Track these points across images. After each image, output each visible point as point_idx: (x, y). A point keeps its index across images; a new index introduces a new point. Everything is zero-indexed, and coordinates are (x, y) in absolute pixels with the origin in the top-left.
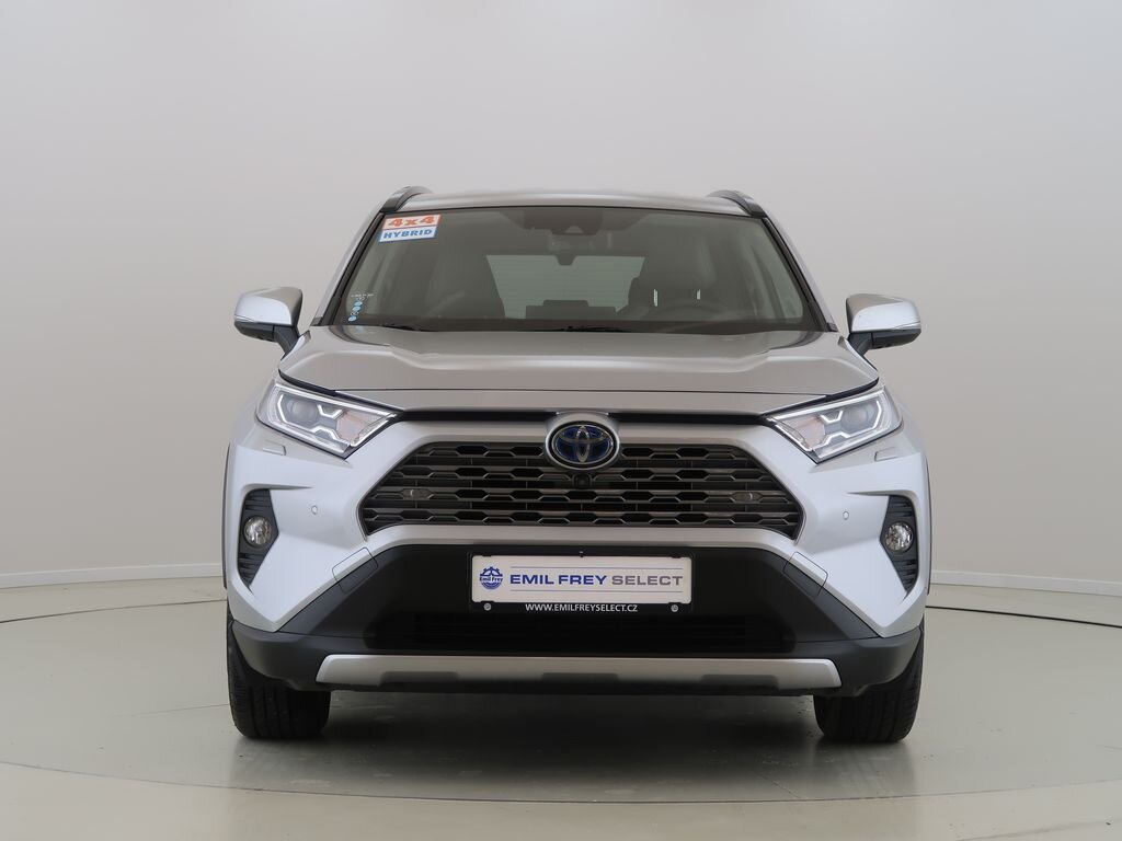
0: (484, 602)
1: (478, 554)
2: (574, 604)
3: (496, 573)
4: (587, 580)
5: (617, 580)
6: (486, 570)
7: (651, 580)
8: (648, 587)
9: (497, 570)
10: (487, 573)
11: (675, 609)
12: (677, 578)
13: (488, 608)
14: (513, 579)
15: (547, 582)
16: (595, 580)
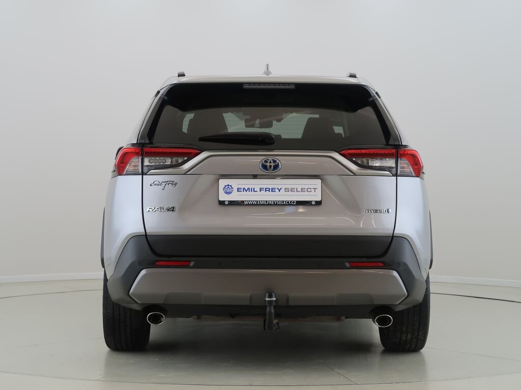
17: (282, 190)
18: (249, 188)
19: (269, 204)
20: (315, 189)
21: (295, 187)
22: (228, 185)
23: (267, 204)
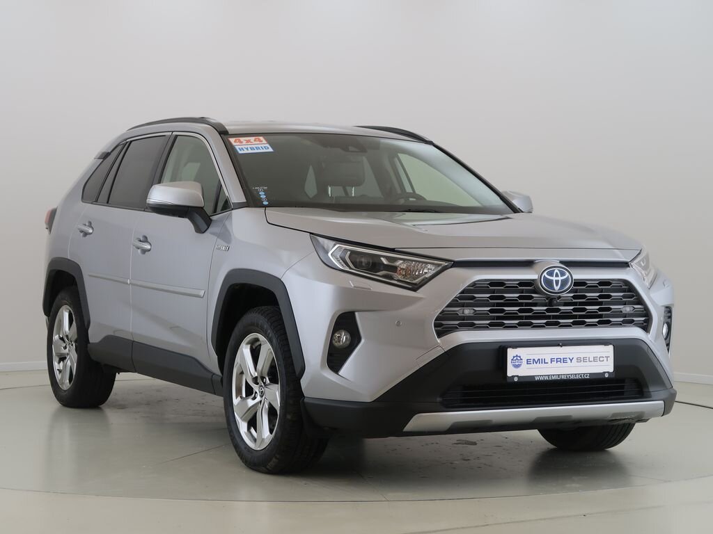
0: (513, 377)
1: (510, 347)
2: (559, 375)
3: (519, 358)
4: (564, 360)
5: (579, 360)
6: (514, 357)
7: (595, 359)
8: (593, 363)
9: (520, 357)
10: (515, 358)
11: (607, 375)
12: (607, 357)
13: (516, 379)
14: (528, 362)
15: (545, 363)
16: (569, 361)
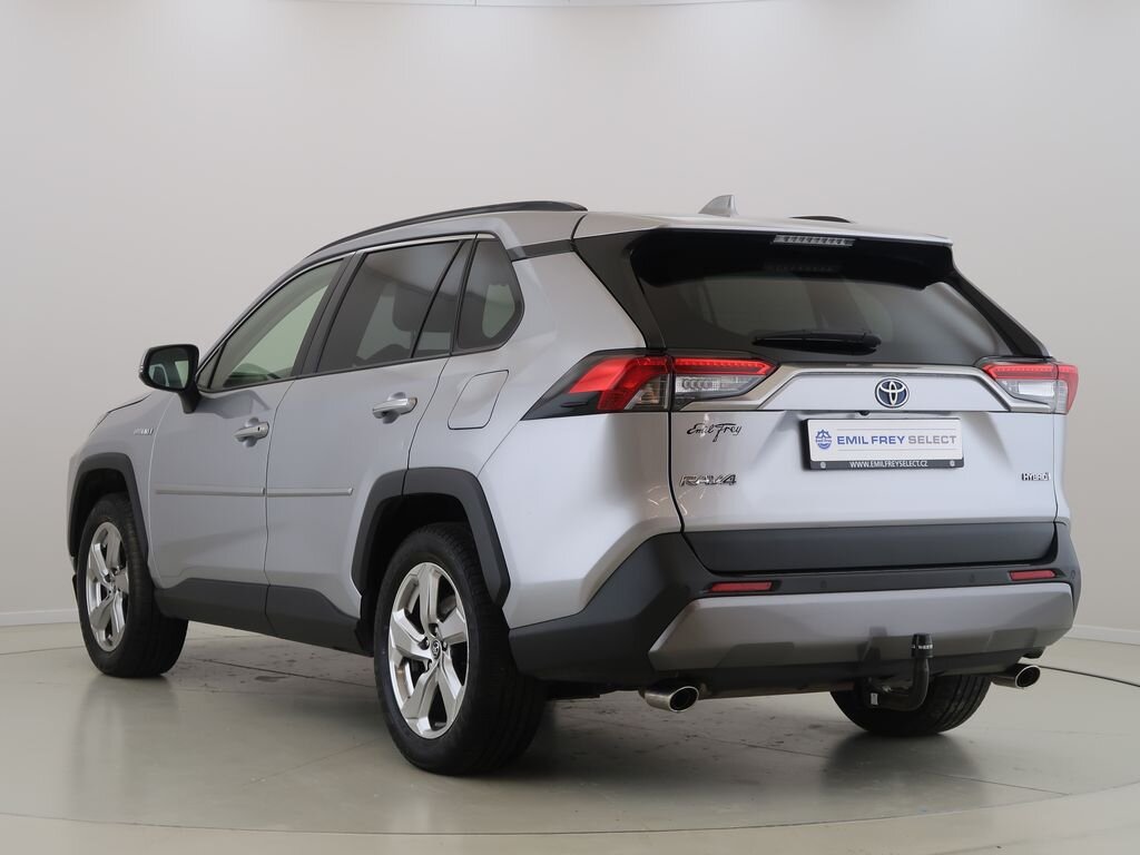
17: (906, 440)
18: (855, 438)
19: (888, 468)
20: (953, 437)
21: (924, 433)
22: (823, 431)
23: (885, 466)
